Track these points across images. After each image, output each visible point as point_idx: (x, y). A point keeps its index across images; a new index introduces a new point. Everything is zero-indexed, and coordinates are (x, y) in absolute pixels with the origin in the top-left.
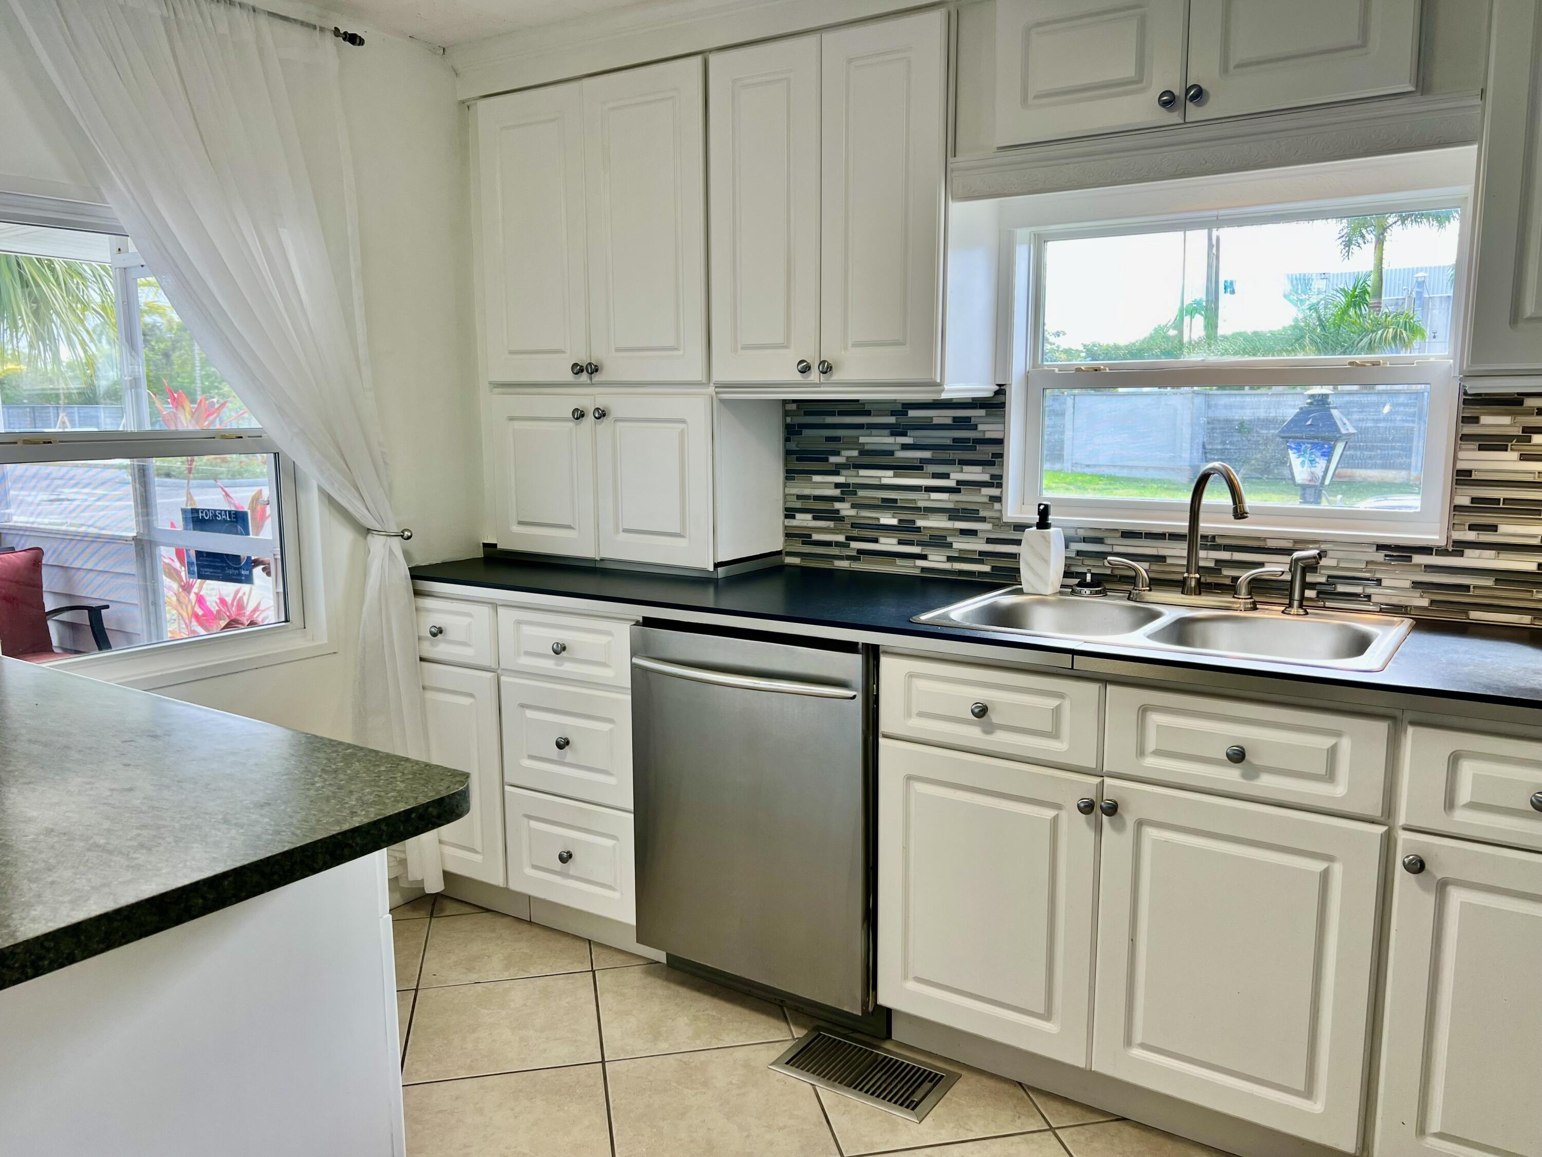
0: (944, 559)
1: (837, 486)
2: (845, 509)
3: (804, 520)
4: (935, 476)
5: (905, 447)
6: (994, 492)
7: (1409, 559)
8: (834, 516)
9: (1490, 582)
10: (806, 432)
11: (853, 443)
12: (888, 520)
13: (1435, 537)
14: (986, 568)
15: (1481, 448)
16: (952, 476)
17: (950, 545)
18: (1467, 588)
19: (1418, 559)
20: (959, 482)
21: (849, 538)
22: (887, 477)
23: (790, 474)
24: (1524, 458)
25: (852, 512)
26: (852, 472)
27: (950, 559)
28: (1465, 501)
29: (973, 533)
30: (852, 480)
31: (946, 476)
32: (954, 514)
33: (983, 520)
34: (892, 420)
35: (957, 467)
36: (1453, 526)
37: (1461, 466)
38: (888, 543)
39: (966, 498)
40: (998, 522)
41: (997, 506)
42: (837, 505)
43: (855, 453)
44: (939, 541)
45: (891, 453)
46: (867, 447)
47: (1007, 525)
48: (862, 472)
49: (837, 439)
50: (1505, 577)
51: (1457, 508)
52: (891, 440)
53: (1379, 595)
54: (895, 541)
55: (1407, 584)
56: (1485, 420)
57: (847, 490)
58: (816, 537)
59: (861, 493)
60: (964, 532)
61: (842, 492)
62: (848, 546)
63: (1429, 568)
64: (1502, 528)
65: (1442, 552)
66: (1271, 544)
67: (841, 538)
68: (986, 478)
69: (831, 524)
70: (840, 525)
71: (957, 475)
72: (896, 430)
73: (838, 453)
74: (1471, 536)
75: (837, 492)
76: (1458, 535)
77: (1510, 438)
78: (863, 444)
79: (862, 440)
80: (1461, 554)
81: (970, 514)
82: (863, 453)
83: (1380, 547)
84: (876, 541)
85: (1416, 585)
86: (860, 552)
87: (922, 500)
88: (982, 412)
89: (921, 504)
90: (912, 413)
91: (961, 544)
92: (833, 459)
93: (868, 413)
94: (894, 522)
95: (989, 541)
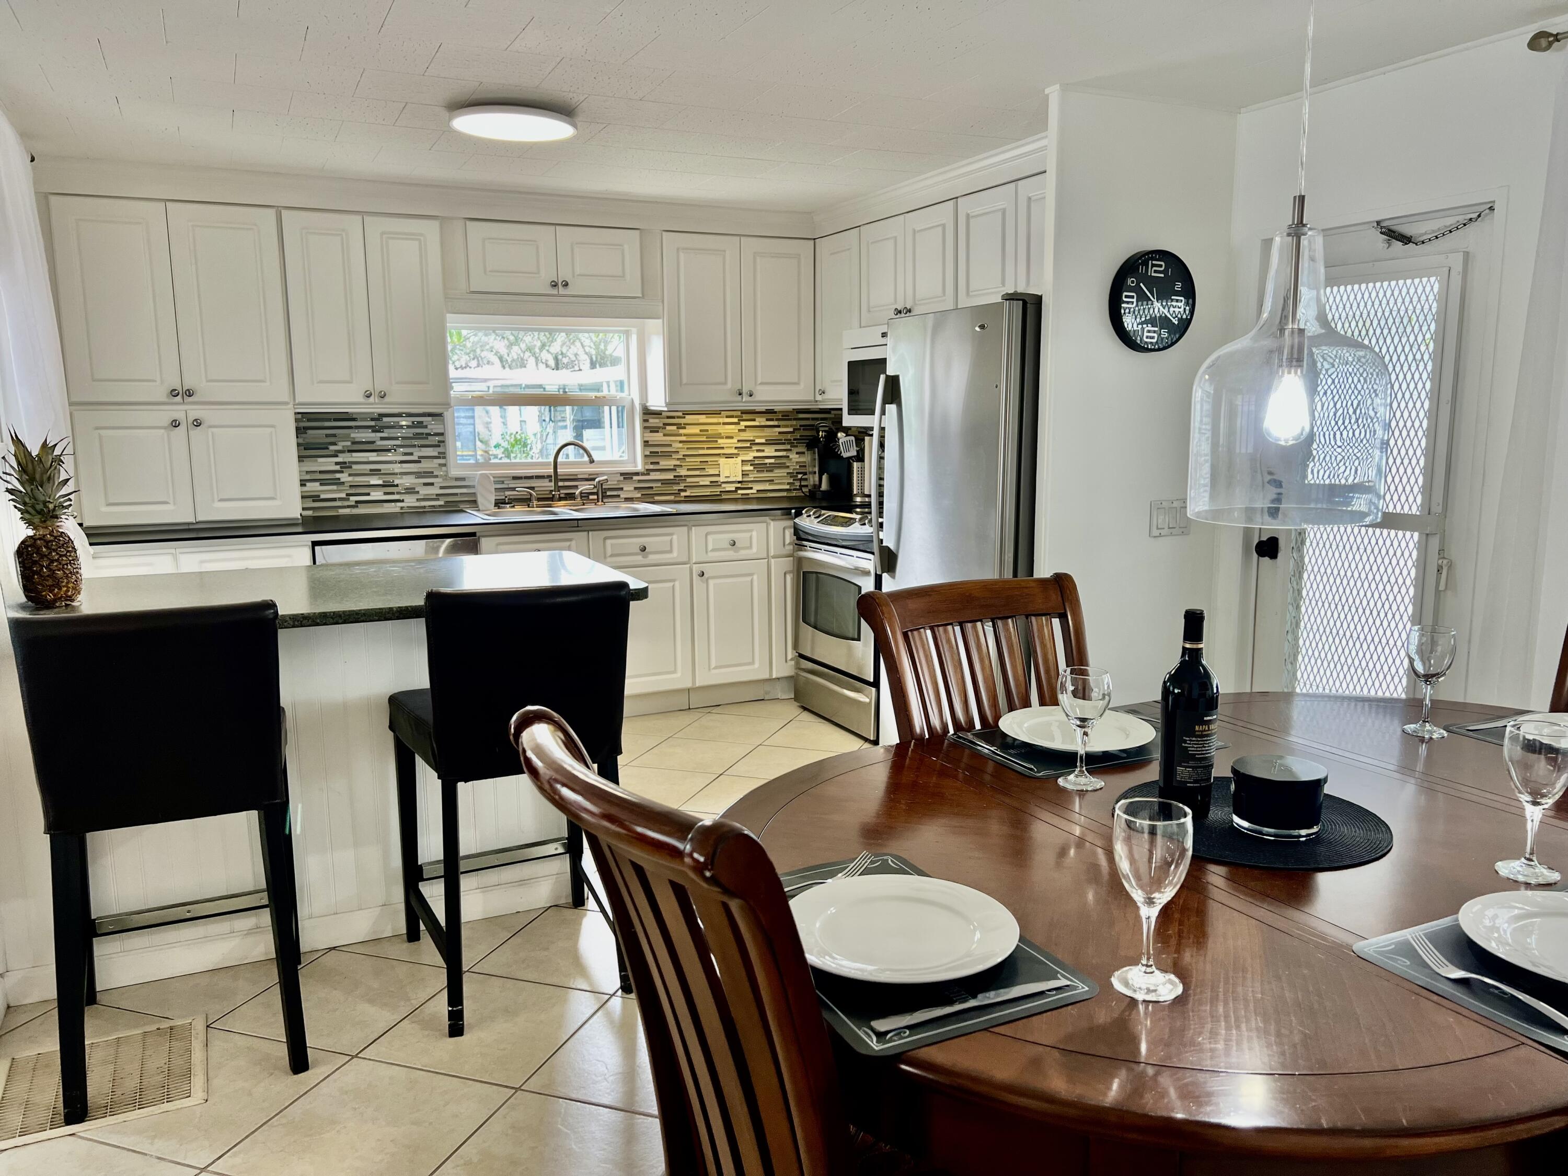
0: (415, 500)
1: (337, 464)
2: (344, 477)
3: (313, 487)
4: (406, 454)
5: (382, 439)
6: (442, 461)
7: (632, 478)
8: (338, 482)
9: (659, 485)
10: (310, 432)
11: (346, 438)
12: (375, 481)
13: (640, 467)
14: (442, 503)
15: (651, 432)
16: (415, 454)
17: (418, 492)
18: (652, 488)
19: (635, 478)
20: (419, 457)
21: (347, 495)
22: (373, 457)
23: (301, 458)
24: (665, 435)
25: (350, 479)
26: (348, 454)
27: (418, 500)
28: (648, 453)
29: (432, 484)
30: (347, 460)
31: (411, 454)
32: (418, 475)
33: (437, 476)
34: (373, 423)
35: (417, 449)
36: (646, 464)
37: (646, 439)
38: (377, 495)
39: (426, 465)
40: (446, 478)
41: (444, 468)
42: (338, 476)
43: (349, 443)
44: (410, 491)
45: (373, 442)
46: (356, 440)
47: (451, 478)
48: (354, 454)
49: (334, 435)
50: (665, 482)
51: (646, 456)
52: (373, 435)
53: (623, 495)
54: (381, 493)
55: (633, 489)
56: (651, 421)
57: (344, 466)
58: (323, 496)
59: (354, 467)
60: (425, 484)
61: (341, 468)
62: (348, 499)
63: (640, 481)
64: (662, 463)
65: (643, 474)
66: (579, 477)
67: (343, 495)
68: (436, 454)
69: (335, 487)
70: (341, 488)
71: (417, 453)
72: (375, 430)
73: (334, 444)
74: (652, 467)
75: (338, 468)
76: (647, 467)
77: (659, 428)
78: (354, 438)
79: (353, 435)
80: (648, 474)
81: (430, 474)
82: (354, 443)
83: (622, 474)
84: (368, 494)
85: (636, 488)
86: (357, 502)
87: (397, 468)
88: (430, 419)
89: (396, 471)
90: (385, 419)
91: (424, 491)
92: (332, 448)
93: (354, 420)
94: (380, 482)
95: (442, 488)
